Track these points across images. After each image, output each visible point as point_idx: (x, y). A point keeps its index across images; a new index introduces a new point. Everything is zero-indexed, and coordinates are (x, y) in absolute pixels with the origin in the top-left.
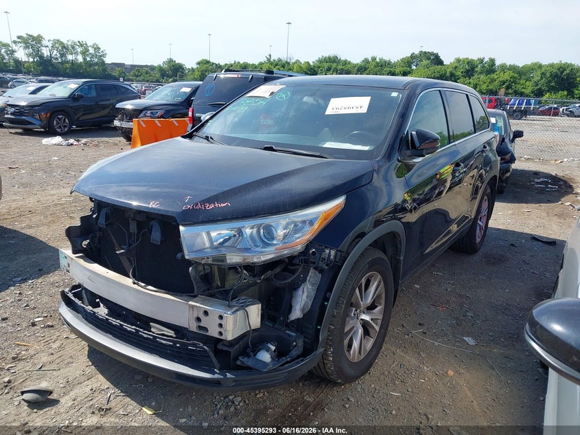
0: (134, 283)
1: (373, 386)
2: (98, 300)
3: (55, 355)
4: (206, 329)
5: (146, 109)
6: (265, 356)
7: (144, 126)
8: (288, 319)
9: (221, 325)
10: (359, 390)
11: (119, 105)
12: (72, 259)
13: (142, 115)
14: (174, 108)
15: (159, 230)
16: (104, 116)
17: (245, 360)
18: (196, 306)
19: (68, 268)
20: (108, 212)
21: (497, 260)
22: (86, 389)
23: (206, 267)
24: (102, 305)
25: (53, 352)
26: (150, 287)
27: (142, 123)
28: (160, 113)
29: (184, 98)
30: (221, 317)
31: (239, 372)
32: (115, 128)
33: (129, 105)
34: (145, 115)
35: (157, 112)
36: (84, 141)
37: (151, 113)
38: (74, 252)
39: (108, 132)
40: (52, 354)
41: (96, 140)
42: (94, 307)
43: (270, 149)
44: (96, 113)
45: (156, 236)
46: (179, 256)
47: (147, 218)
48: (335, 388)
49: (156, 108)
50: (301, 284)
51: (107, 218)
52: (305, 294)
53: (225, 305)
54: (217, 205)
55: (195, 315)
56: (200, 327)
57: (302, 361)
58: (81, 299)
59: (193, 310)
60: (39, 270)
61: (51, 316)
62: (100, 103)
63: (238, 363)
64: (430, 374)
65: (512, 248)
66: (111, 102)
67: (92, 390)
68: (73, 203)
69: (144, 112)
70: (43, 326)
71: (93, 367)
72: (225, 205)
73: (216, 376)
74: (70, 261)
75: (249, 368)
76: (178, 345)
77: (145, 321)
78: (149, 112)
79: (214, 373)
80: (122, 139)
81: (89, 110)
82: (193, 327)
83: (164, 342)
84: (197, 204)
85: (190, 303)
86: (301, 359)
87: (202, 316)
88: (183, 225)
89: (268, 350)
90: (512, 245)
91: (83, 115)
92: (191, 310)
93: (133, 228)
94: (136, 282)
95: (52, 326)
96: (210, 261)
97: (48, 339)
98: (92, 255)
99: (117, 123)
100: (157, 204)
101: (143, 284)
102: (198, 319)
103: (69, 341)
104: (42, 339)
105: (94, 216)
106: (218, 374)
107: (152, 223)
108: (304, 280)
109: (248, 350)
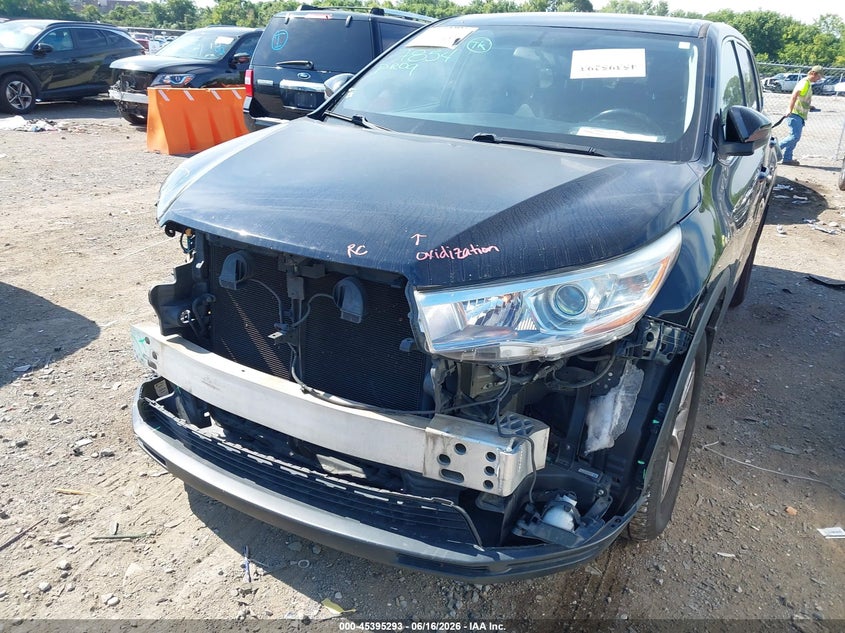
0: (306, 392)
1: (685, 541)
2: (207, 414)
3: (134, 510)
4: (460, 476)
5: (163, 71)
6: (563, 520)
7: (167, 99)
8: (585, 449)
9: (490, 470)
10: (666, 549)
11: (115, 65)
12: (163, 344)
13: (155, 82)
14: (208, 70)
15: (359, 296)
16: (87, 83)
17: (532, 528)
18: (442, 436)
19: (154, 361)
20: (242, 260)
21: (776, 316)
22: (211, 572)
23: (451, 363)
24: (213, 421)
25: (128, 504)
26: (334, 398)
27: (162, 94)
28: (186, 78)
29: (223, 54)
30: (491, 456)
31: (521, 549)
32: (111, 103)
33: (130, 64)
34: (161, 81)
35: (182, 78)
36: (61, 123)
37: (173, 78)
38: (166, 332)
39: (94, 110)
40: (128, 508)
41: (82, 122)
42: (201, 427)
43: (489, 139)
44: (71, 77)
45: (353, 307)
46: (405, 345)
47: (326, 273)
48: (626, 548)
49: (180, 69)
50: (609, 390)
51: (239, 273)
52: (619, 407)
53: (491, 433)
54: (474, 250)
55: (439, 450)
56: (445, 472)
57: (619, 521)
58: (175, 412)
59: (434, 443)
60: (56, 350)
61: (103, 435)
62: (81, 61)
63: (518, 533)
64: (761, 515)
65: (787, 296)
66: (101, 58)
67: (221, 573)
68: (75, 229)
69: (159, 77)
70: (95, 455)
71: (208, 530)
72: (489, 249)
73: (481, 558)
74: (157, 350)
75: (537, 541)
76: (399, 503)
77: (307, 453)
78: (168, 77)
79: (475, 553)
80: (123, 122)
81: (61, 72)
82: (433, 472)
83: (372, 497)
84: (439, 251)
85: (428, 429)
86: (615, 518)
87: (451, 452)
88: (423, 290)
89: (567, 508)
90: (785, 290)
91: (53, 80)
92: (431, 443)
93: (295, 289)
94: (310, 389)
95: (112, 455)
96: (473, 357)
97: (113, 479)
98: (199, 336)
99: (114, 94)
100: (362, 250)
101: (322, 393)
102: (444, 459)
103: (149, 481)
104: (102, 478)
105: (199, 266)
106: (481, 553)
107: (342, 283)
108: (615, 383)
109: (528, 508)
